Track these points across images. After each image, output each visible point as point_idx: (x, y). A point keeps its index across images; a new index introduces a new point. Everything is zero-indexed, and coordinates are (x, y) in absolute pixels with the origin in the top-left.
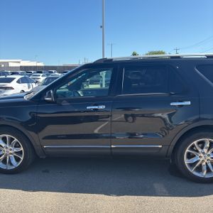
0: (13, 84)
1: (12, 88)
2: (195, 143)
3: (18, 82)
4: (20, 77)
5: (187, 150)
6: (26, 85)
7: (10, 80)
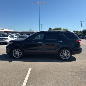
0: (8, 38)
1: (8, 39)
2: (63, 51)
3: (10, 37)
4: (10, 35)
5: (61, 53)
6: (12, 38)
7: (7, 36)
